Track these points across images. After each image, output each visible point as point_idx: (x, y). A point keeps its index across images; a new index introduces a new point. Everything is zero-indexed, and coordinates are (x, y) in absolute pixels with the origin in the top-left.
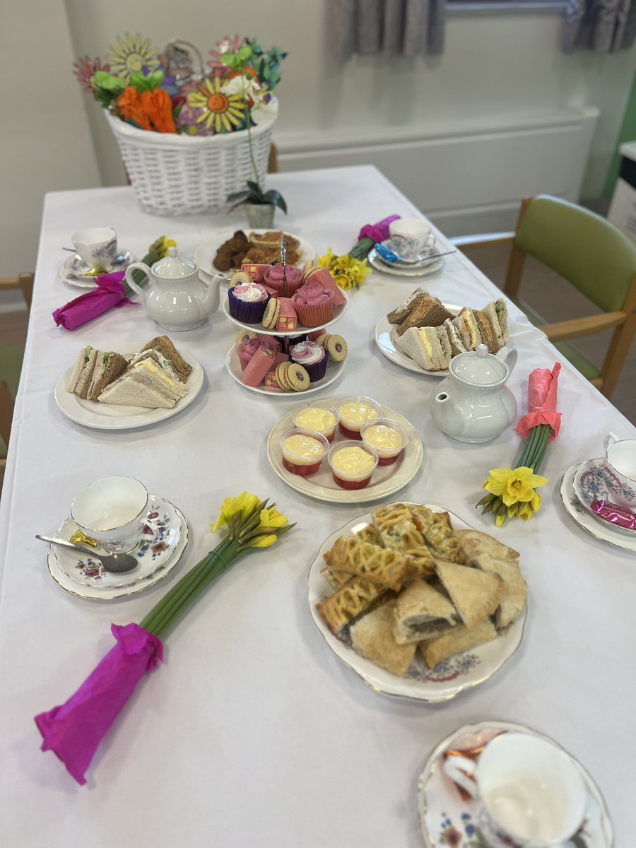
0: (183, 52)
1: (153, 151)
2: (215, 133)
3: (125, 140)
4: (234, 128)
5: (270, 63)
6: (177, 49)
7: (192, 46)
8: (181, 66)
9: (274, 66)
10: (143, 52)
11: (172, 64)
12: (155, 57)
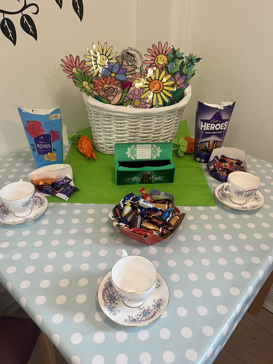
0: (132, 55)
1: (109, 116)
2: (152, 107)
3: (91, 108)
4: (165, 104)
5: (187, 64)
6: (128, 53)
7: (138, 52)
8: (130, 64)
9: (190, 66)
10: (107, 55)
11: (125, 63)
12: (115, 58)
